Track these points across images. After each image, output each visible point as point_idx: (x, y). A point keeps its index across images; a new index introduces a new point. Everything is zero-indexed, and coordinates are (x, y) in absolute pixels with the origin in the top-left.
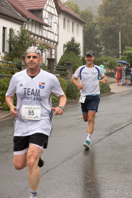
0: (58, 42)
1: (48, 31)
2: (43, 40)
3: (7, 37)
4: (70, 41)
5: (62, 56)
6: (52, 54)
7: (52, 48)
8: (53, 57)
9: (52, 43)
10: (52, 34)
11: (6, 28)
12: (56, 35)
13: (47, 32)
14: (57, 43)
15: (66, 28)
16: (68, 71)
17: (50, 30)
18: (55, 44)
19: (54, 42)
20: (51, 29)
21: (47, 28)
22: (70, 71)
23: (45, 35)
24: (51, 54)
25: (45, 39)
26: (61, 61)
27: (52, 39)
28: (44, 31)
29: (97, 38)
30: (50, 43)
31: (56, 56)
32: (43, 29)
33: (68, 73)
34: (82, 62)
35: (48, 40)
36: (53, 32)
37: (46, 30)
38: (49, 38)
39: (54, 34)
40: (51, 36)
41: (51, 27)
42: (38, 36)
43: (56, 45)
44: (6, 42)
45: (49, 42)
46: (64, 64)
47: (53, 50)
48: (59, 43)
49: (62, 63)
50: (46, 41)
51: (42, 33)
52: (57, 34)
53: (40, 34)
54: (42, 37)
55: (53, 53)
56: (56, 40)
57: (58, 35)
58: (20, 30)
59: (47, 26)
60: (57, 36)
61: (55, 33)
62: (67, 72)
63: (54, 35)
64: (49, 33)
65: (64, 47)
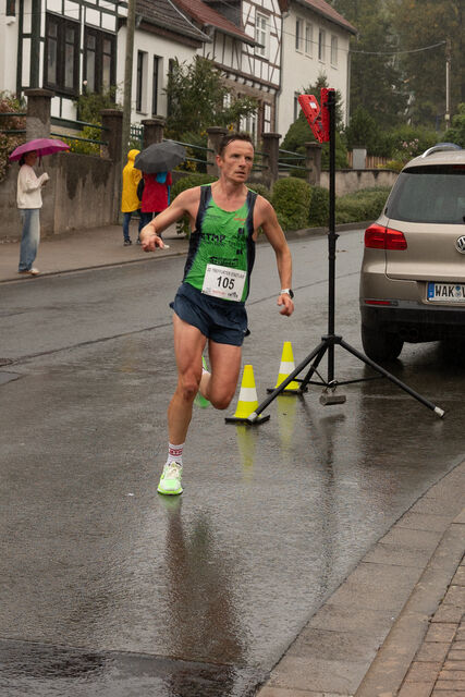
0: (280, 86)
1: (255, 57)
2: (241, 80)
3: (164, 81)
4: (314, 85)
5: (291, 126)
6: (264, 120)
7: (265, 103)
8: (267, 129)
9: (265, 89)
10: (265, 65)
11: (161, 57)
12: (277, 67)
13: (252, 59)
14: (278, 89)
15: (302, 48)
16: (311, 165)
17: (259, 54)
18: (273, 92)
19: (270, 86)
20: (263, 53)
21: (251, 50)
22: (315, 165)
23: (246, 69)
24: (262, 120)
25: (247, 78)
26: (290, 140)
27: (265, 78)
28: (245, 57)
29: (390, 67)
30: (261, 89)
31: (274, 127)
32: (243, 52)
33: (311, 170)
34: (346, 141)
35: (255, 81)
36: (267, 61)
37: (249, 55)
38: (257, 75)
39: (270, 64)
40: (262, 72)
41: (263, 47)
42: (229, 72)
43: (275, 95)
44: (160, 91)
45: (257, 86)
46: (298, 146)
47: (268, 110)
48: (284, 87)
49: (292, 144)
50: (249, 83)
51: (240, 64)
52: (278, 64)
53: (235, 67)
54: (238, 74)
55: (268, 116)
56: (275, 81)
57: (280, 68)
58: (194, 64)
59: (252, 46)
60: (277, 71)
61: (272, 61)
62: (309, 167)
63: (271, 68)
64: (258, 62)
65: (295, 99)
